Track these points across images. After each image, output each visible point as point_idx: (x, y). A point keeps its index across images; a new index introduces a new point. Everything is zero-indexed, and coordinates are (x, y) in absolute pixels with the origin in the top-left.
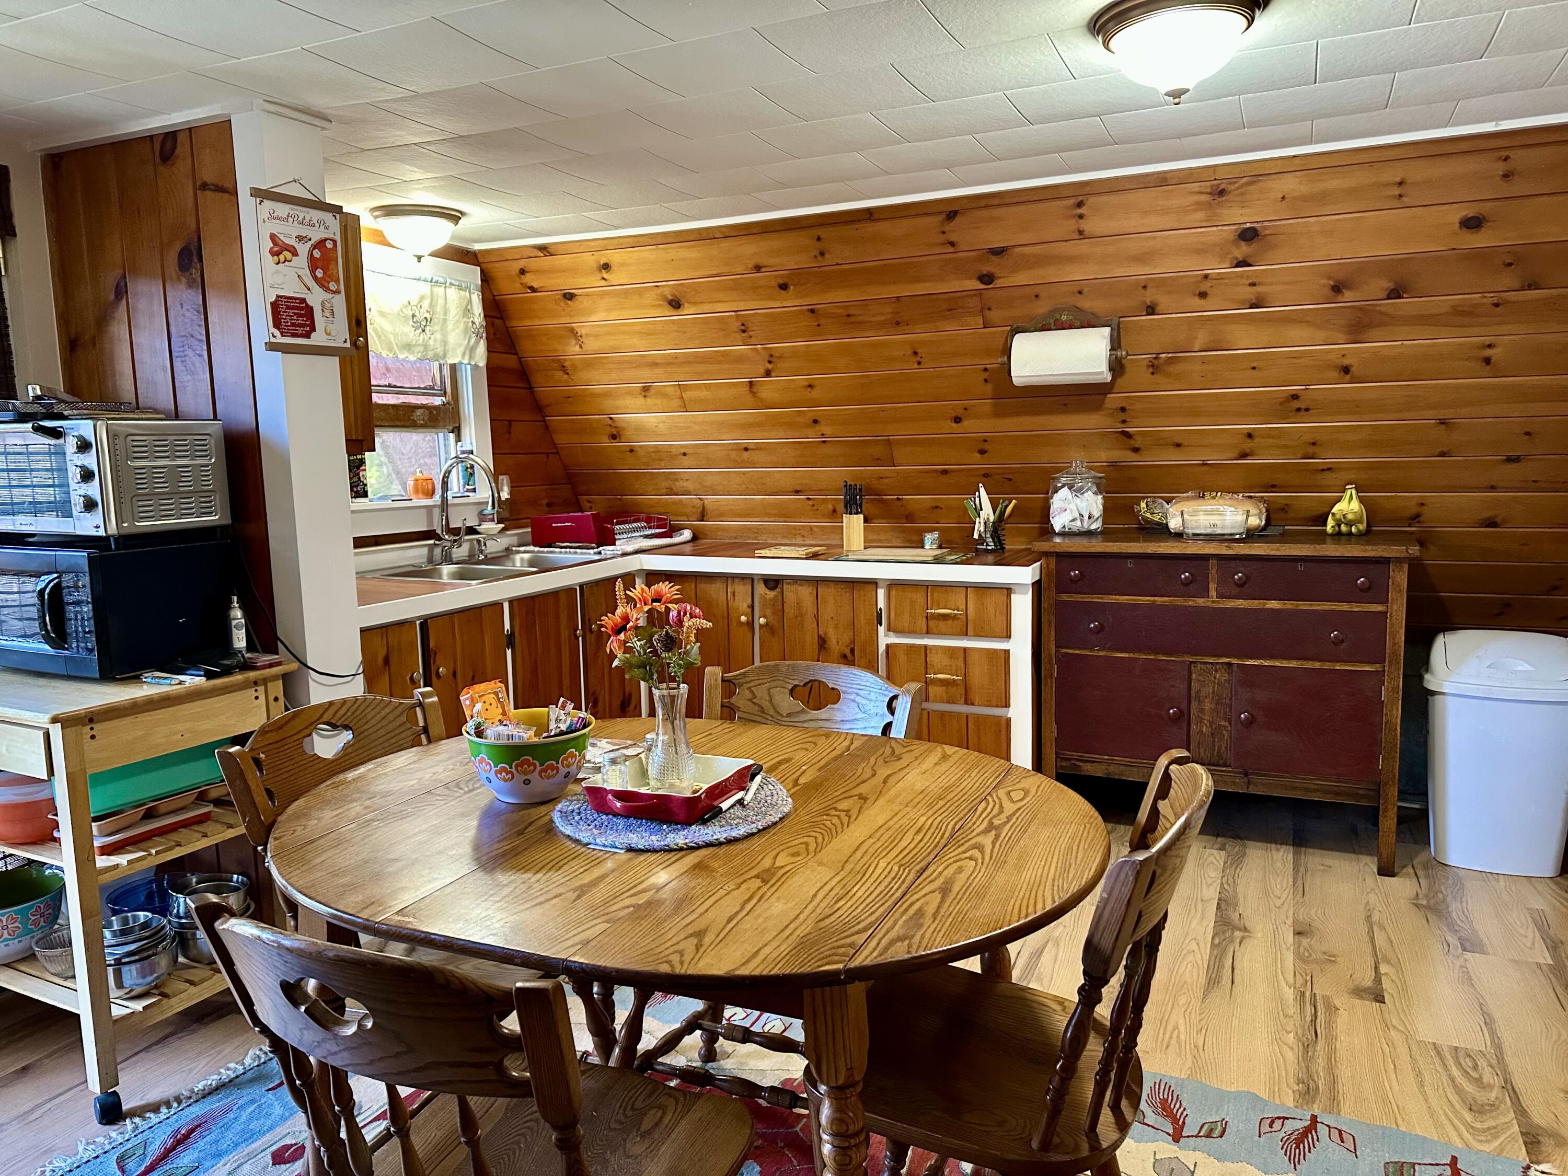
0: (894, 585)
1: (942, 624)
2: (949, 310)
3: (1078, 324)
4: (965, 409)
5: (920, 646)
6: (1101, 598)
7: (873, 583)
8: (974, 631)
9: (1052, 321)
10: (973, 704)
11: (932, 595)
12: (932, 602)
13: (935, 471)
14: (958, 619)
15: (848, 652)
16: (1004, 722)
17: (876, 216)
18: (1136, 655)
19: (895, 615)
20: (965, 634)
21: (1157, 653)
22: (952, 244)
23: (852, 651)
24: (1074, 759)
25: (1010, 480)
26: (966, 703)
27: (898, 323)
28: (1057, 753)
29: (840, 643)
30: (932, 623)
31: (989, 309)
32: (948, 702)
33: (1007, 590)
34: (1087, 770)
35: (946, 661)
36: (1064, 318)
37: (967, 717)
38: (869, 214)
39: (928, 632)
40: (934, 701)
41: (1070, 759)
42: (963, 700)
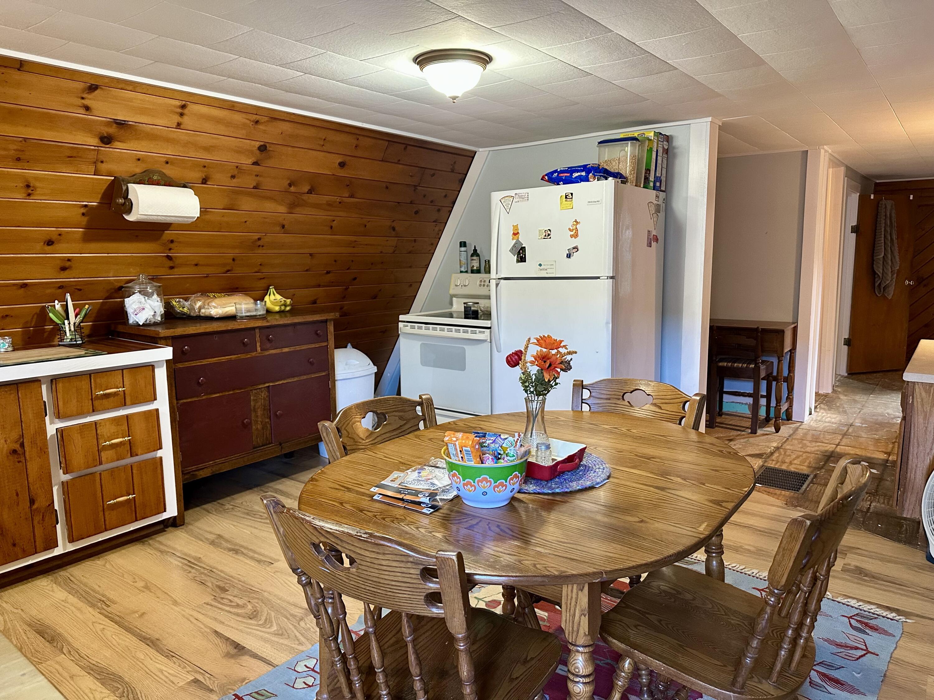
0: (54, 380)
1: (105, 402)
2: (69, 157)
3: (163, 183)
4: (60, 235)
5: (90, 423)
6: (201, 362)
7: (36, 381)
8: (131, 401)
9: (147, 179)
10: (137, 455)
11: (95, 381)
12: (96, 387)
13: (14, 285)
14: (118, 394)
15: (17, 446)
16: (159, 461)
17: (25, 68)
18: (224, 394)
19: (64, 404)
20: (124, 404)
21: (234, 390)
22: (87, 108)
23: (22, 445)
24: (192, 471)
25: (80, 290)
26: (132, 456)
27: (18, 159)
28: (182, 471)
29: (9, 441)
30: (96, 403)
31: (102, 162)
32: (118, 460)
33: (151, 367)
34: (201, 475)
35: (113, 429)
36: (155, 178)
37: (131, 466)
38: (21, 65)
39: (94, 411)
40: (107, 463)
41: (189, 473)
42: (129, 454)
